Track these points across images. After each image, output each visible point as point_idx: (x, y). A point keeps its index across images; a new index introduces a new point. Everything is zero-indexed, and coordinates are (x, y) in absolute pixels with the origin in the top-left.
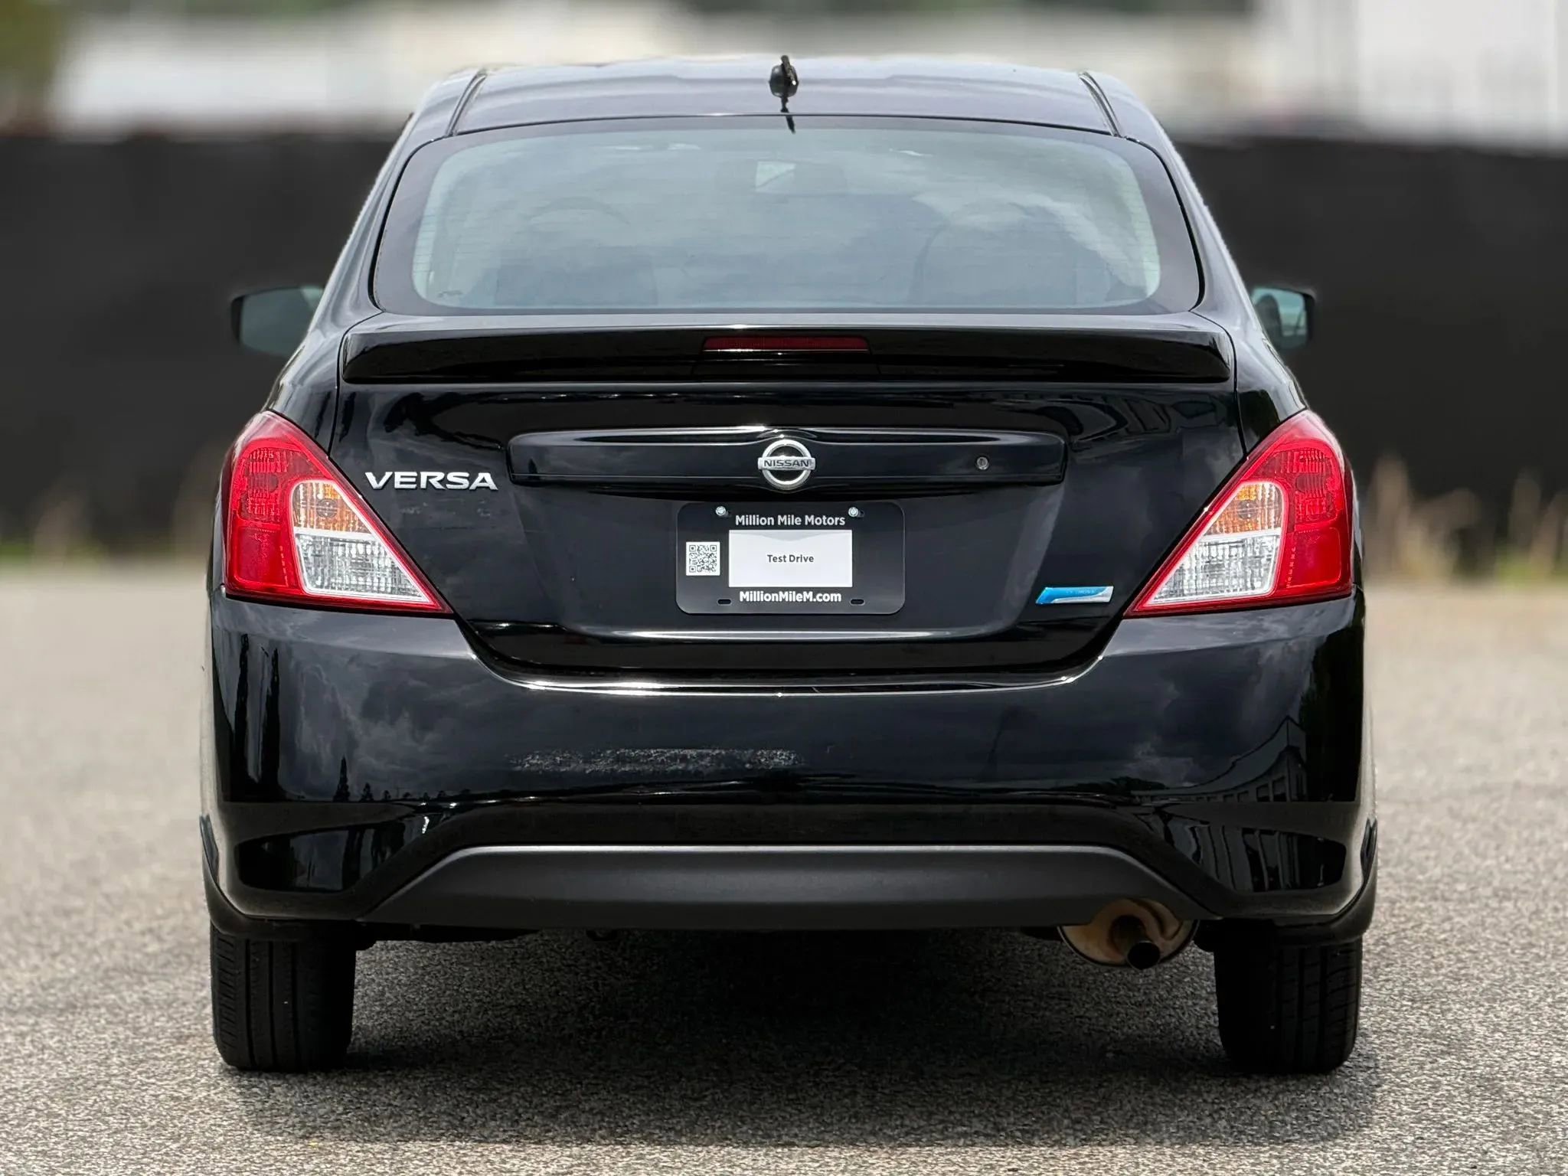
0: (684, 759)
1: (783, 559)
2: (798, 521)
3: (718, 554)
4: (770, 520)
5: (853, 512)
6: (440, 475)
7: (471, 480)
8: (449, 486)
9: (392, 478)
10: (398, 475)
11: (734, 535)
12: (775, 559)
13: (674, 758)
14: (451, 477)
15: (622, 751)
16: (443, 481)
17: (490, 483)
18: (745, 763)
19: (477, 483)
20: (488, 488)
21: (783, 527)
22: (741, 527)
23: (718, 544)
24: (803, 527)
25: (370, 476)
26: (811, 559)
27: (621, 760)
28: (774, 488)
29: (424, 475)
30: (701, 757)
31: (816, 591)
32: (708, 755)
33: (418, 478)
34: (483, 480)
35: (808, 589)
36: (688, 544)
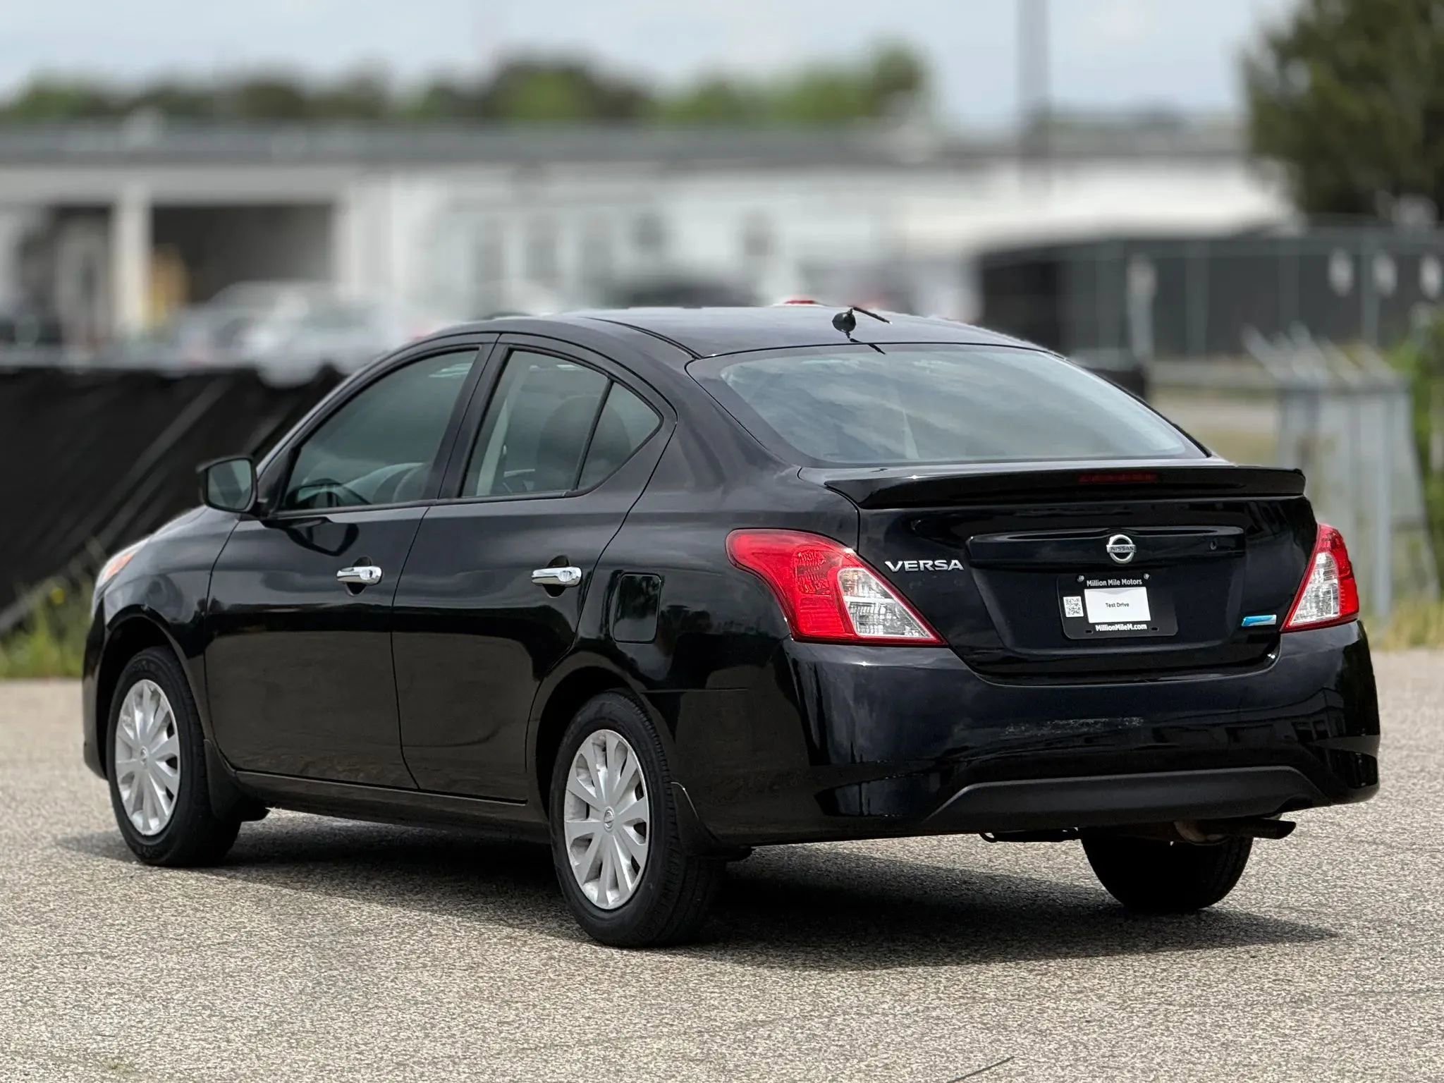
0: (1088, 724)
1: (1113, 605)
2: (1118, 583)
3: (1080, 603)
4: (1104, 583)
5: (1147, 576)
6: (930, 562)
7: (948, 563)
8: (937, 569)
9: (903, 564)
10: (906, 563)
11: (1087, 592)
12: (1110, 606)
13: (1082, 725)
14: (937, 563)
15: (1056, 721)
16: (934, 566)
17: (960, 566)
18: (1117, 726)
19: (952, 566)
20: (958, 569)
21: (1111, 586)
22: (1090, 587)
23: (1079, 598)
24: (1122, 586)
25: (889, 563)
26: (1128, 605)
27: (1056, 727)
28: (1118, 564)
29: (921, 562)
30: (1096, 723)
31: (1134, 623)
32: (1099, 722)
33: (918, 564)
34: (955, 564)
35: (1129, 623)
36: (1065, 598)
